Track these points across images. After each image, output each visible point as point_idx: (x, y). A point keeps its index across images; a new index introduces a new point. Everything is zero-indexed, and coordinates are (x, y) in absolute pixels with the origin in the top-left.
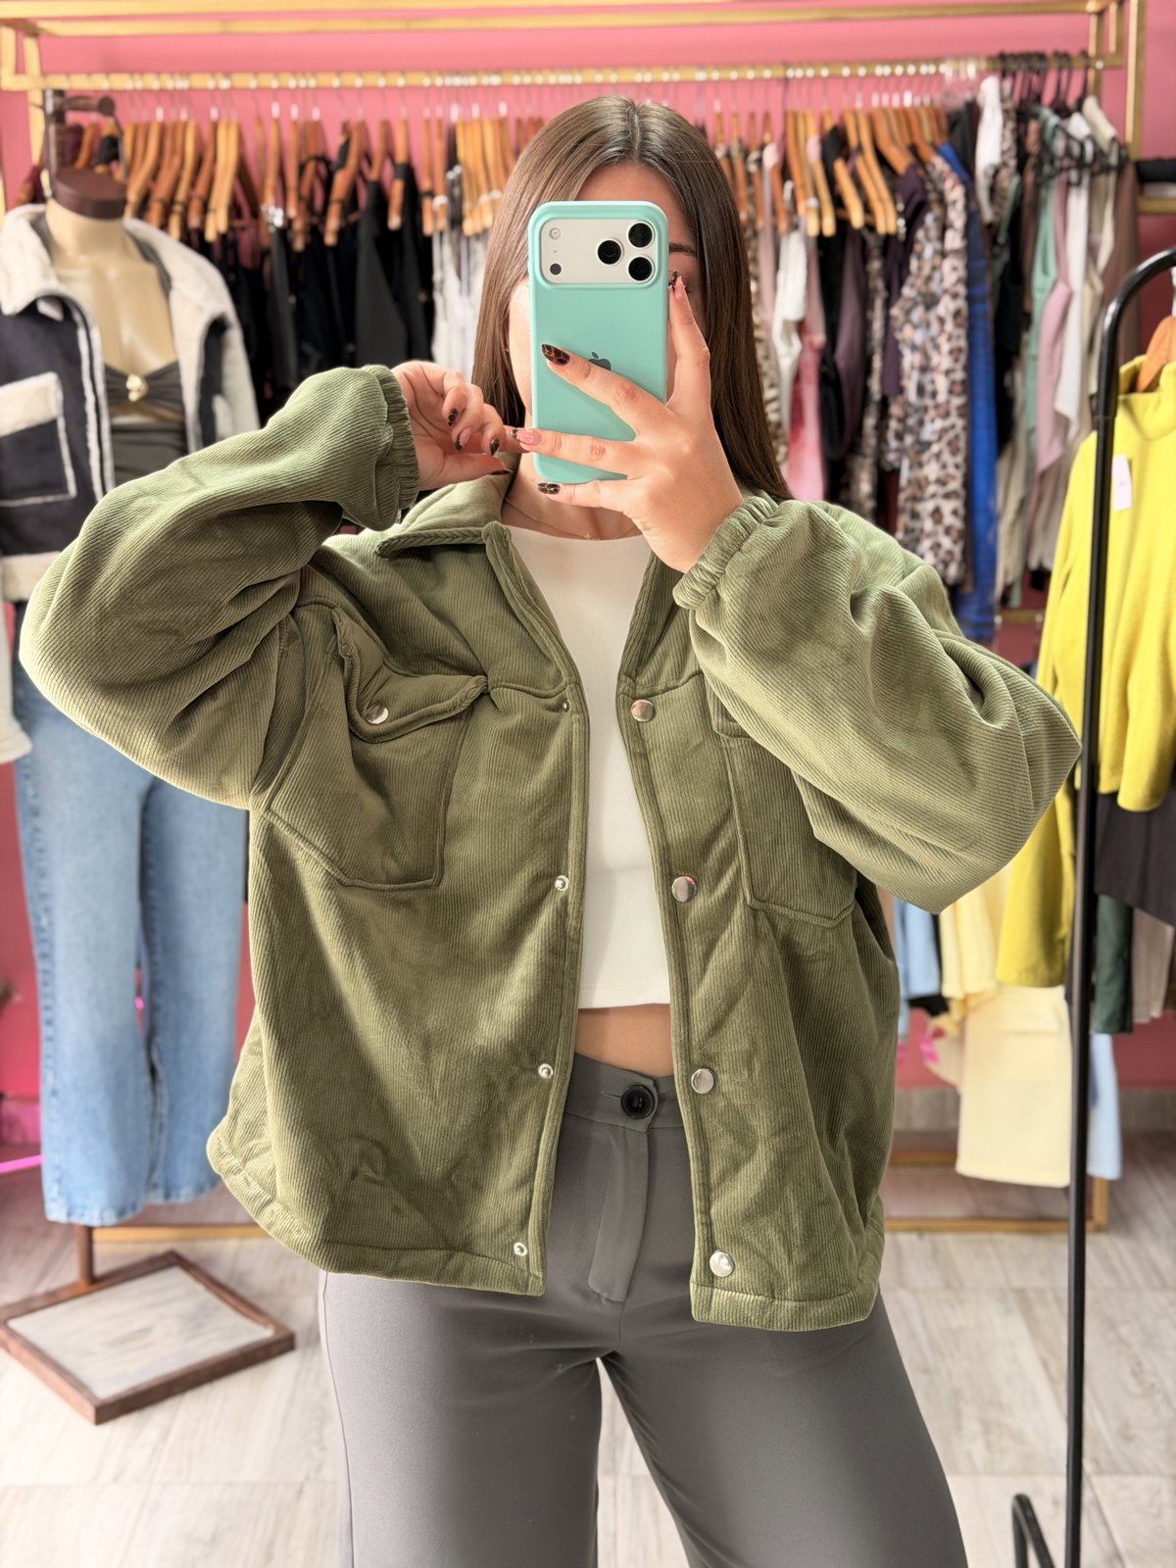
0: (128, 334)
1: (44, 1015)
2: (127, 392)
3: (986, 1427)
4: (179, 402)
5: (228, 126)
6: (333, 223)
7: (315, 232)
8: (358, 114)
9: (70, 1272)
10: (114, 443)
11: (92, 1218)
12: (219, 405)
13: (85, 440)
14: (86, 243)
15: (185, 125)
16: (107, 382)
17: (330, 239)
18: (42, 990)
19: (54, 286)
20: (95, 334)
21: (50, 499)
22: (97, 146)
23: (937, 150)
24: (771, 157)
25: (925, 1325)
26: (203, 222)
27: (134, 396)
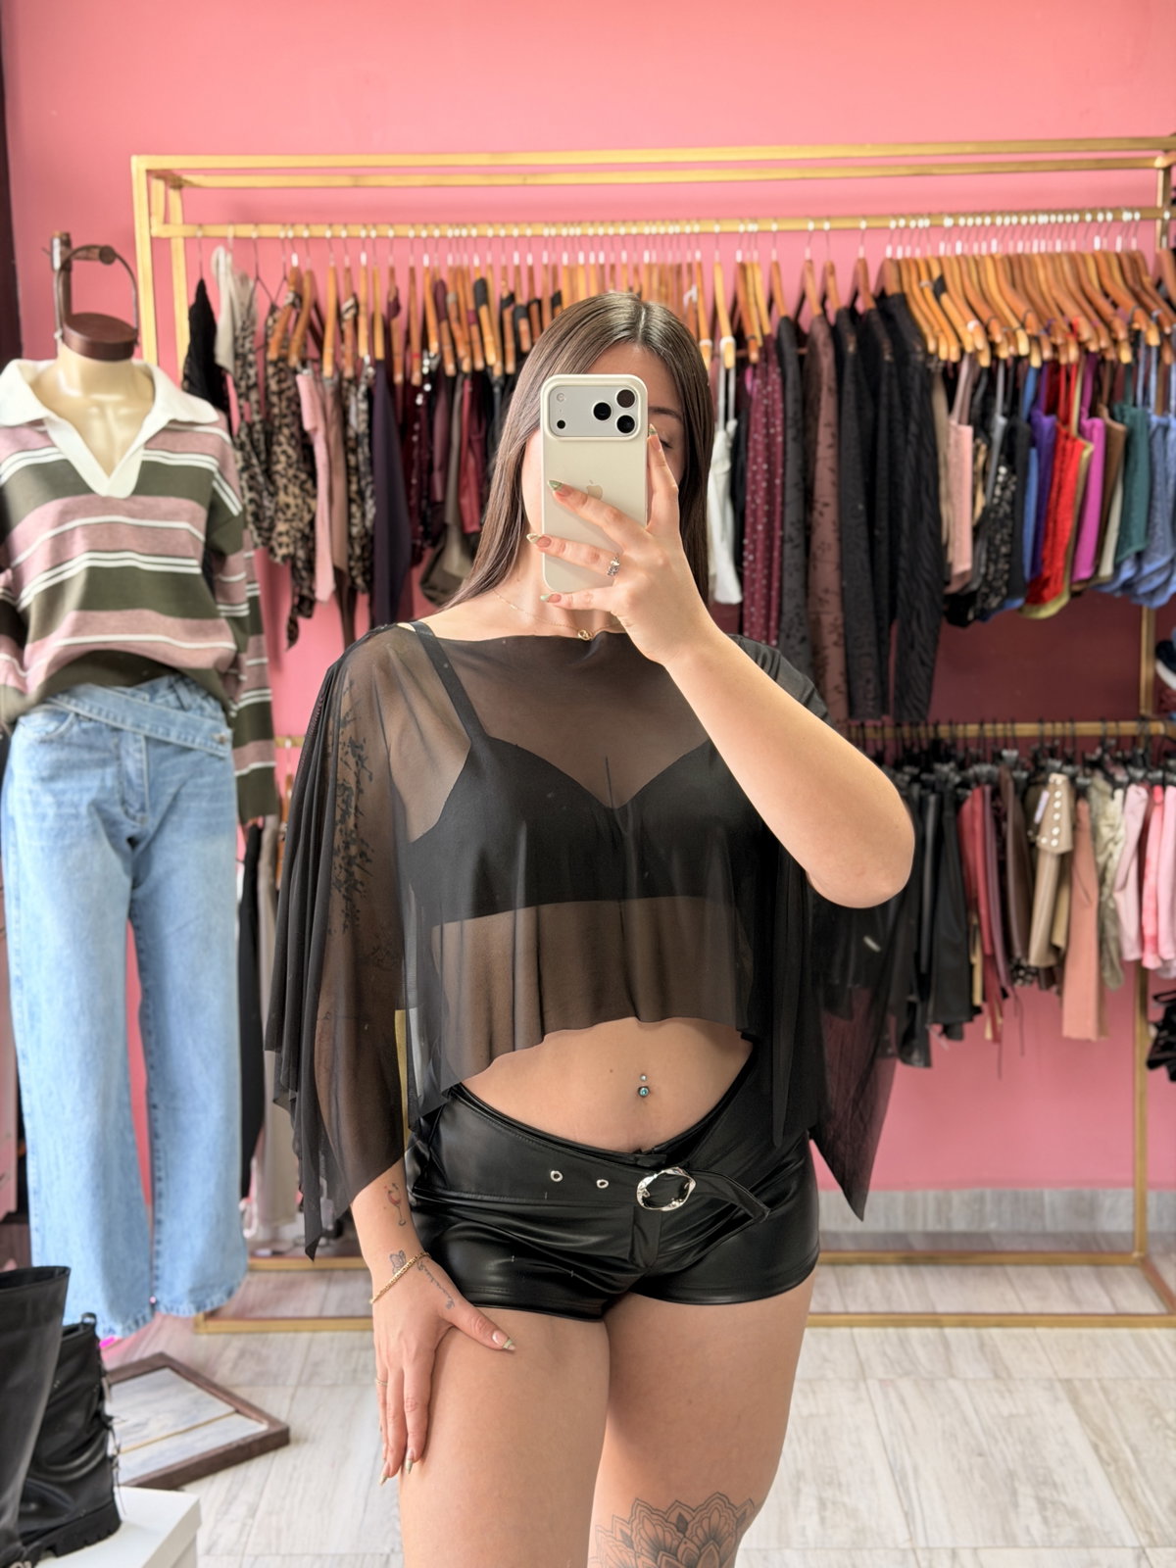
3: (1042, 1503)
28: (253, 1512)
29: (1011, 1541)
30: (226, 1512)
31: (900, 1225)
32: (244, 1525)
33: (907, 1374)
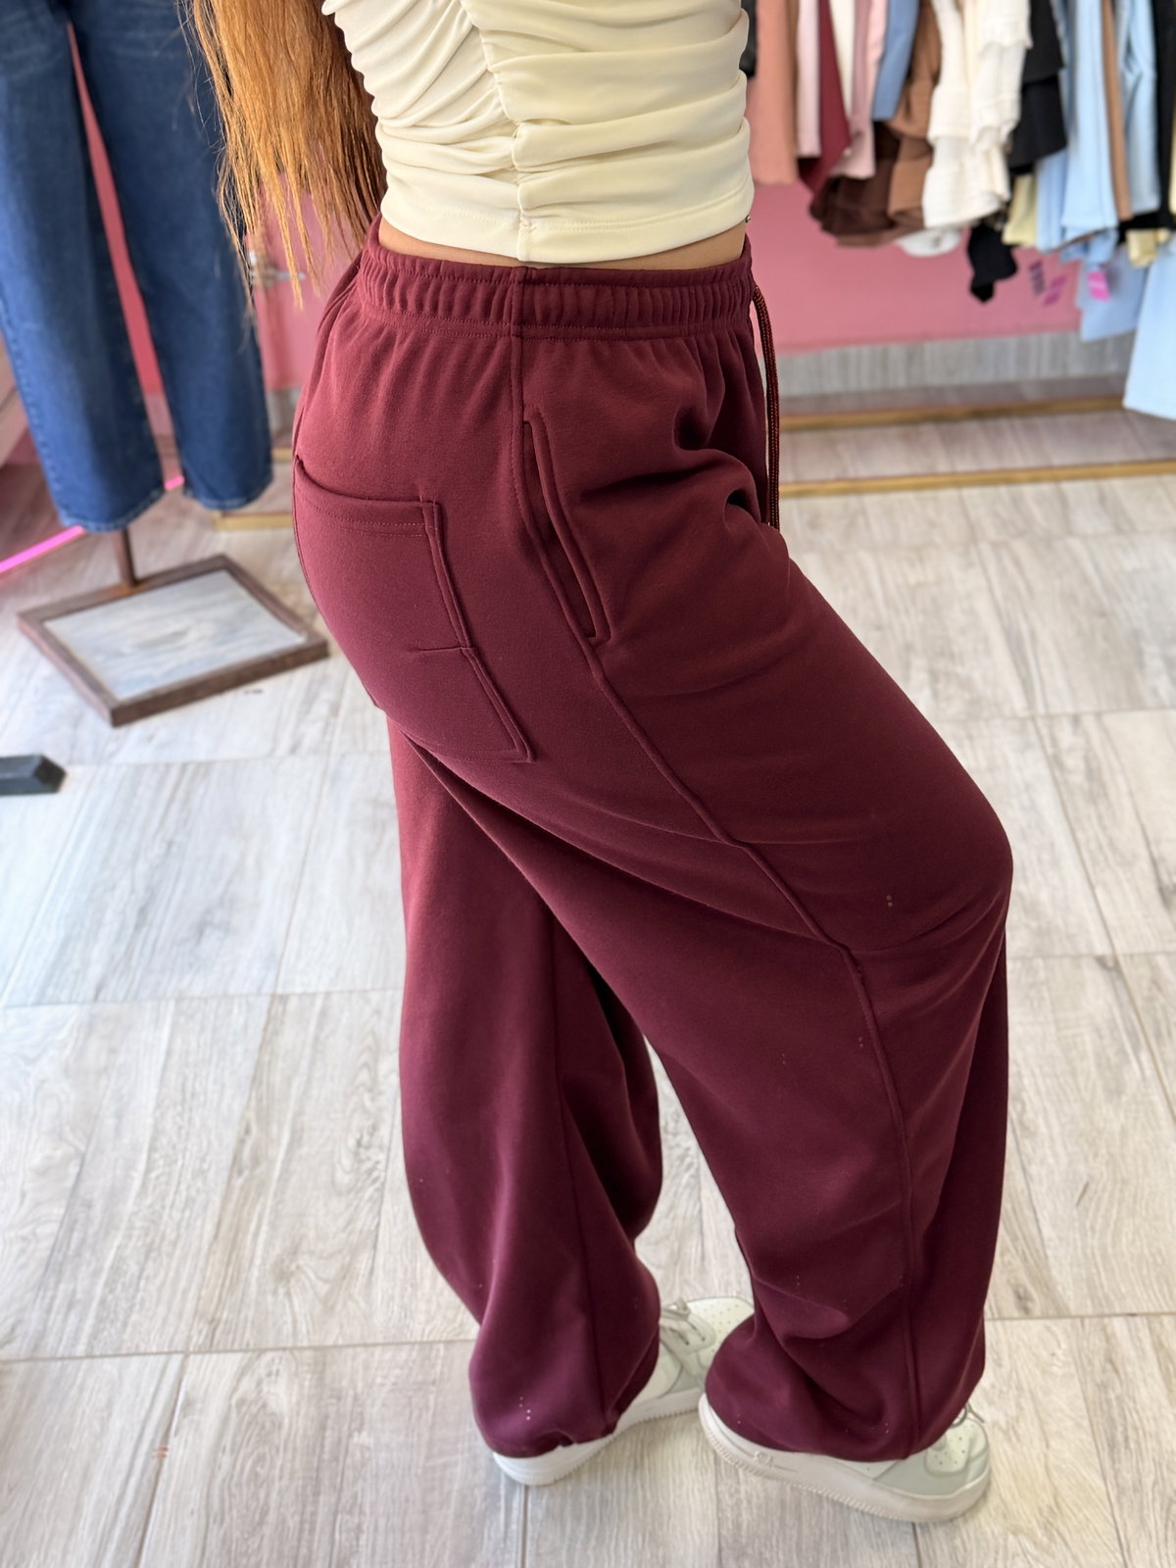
3: (1169, 662)
25: (1097, 568)
28: (335, 710)
29: (1136, 703)
30: (307, 712)
31: (1011, 373)
32: (327, 724)
33: (1020, 534)
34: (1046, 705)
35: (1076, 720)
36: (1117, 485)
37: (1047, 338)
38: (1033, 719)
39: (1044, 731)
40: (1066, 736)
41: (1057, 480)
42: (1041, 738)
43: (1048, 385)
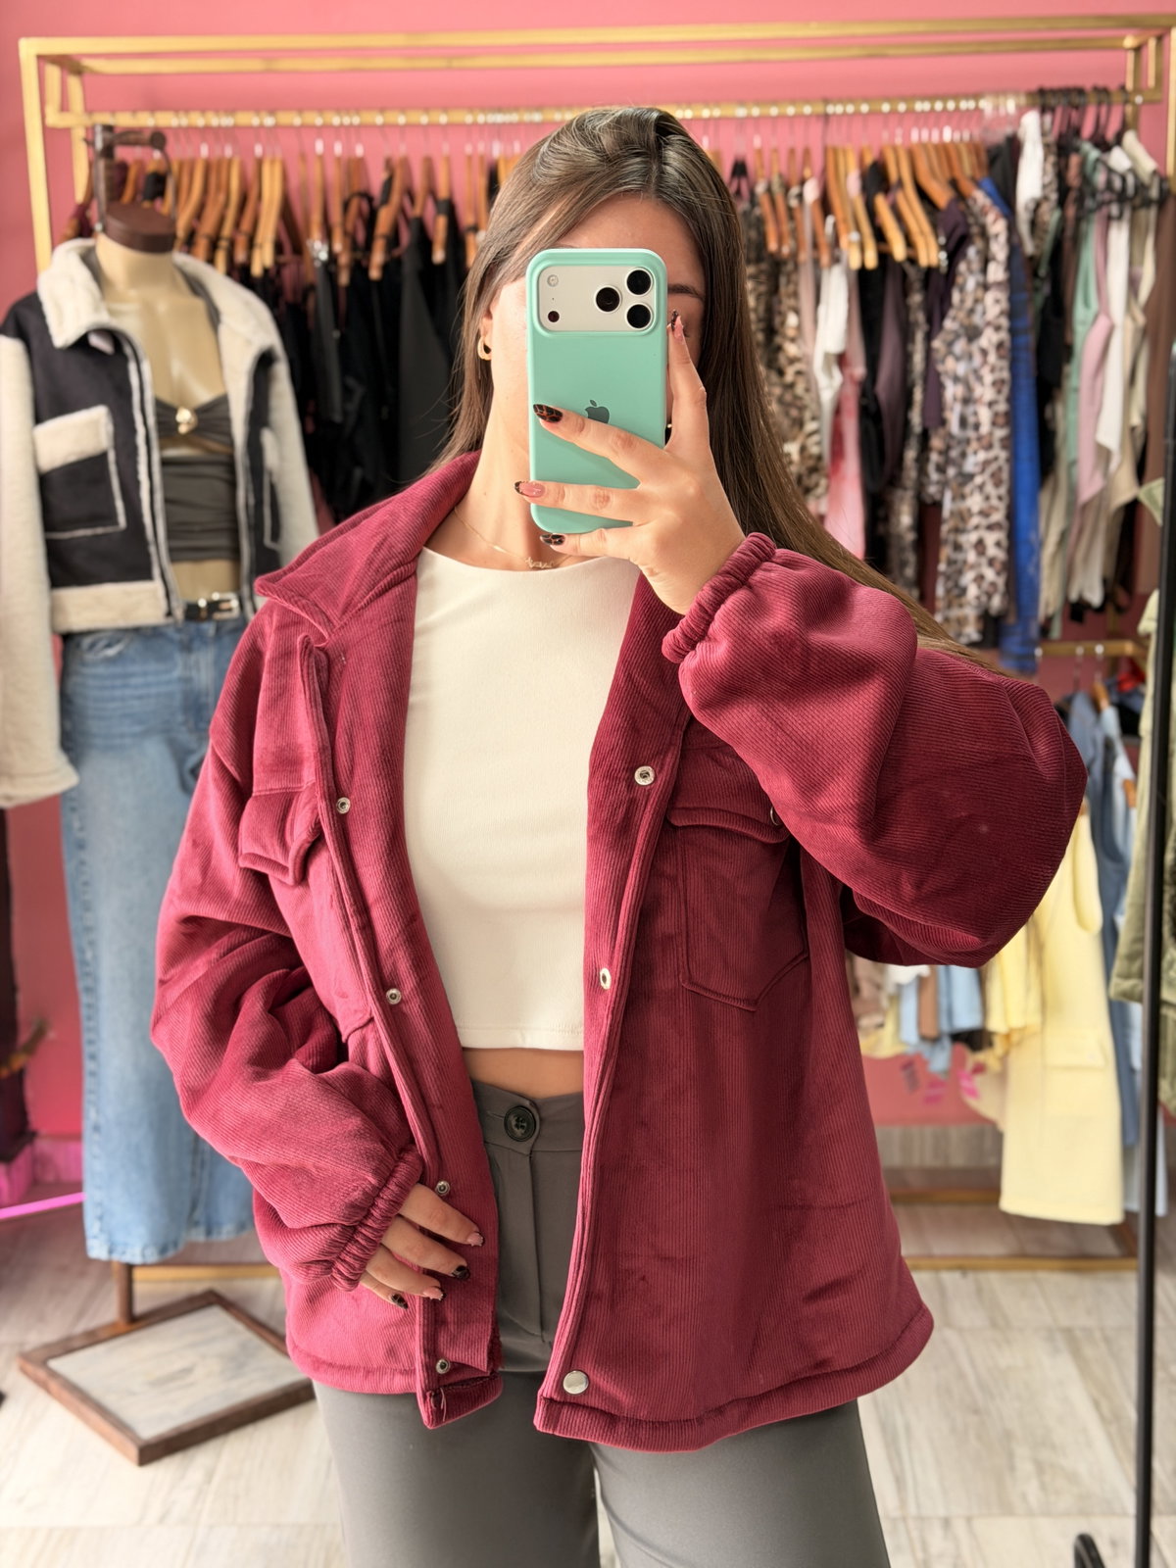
0: (177, 367)
1: (87, 1049)
2: (177, 424)
3: (1040, 1468)
4: (228, 434)
5: (273, 162)
6: (378, 257)
7: (359, 269)
8: (400, 150)
9: (109, 1311)
10: (164, 475)
11: (134, 1256)
12: (267, 438)
13: (135, 472)
14: (136, 277)
15: (230, 162)
16: (158, 415)
17: (375, 273)
18: (85, 1024)
19: (104, 319)
20: (146, 367)
21: (100, 530)
22: (142, 183)
23: (978, 185)
24: (811, 192)
25: (972, 1362)
26: (249, 257)
27: (183, 429)
29: (1007, 1510)
31: (895, 1160)
32: (199, 1493)
34: (918, 1506)
35: (947, 1523)
36: (994, 1279)
37: (928, 1130)
38: (904, 1519)
39: (915, 1534)
40: (937, 1541)
41: (936, 1269)
42: (910, 1539)
43: (930, 1173)
